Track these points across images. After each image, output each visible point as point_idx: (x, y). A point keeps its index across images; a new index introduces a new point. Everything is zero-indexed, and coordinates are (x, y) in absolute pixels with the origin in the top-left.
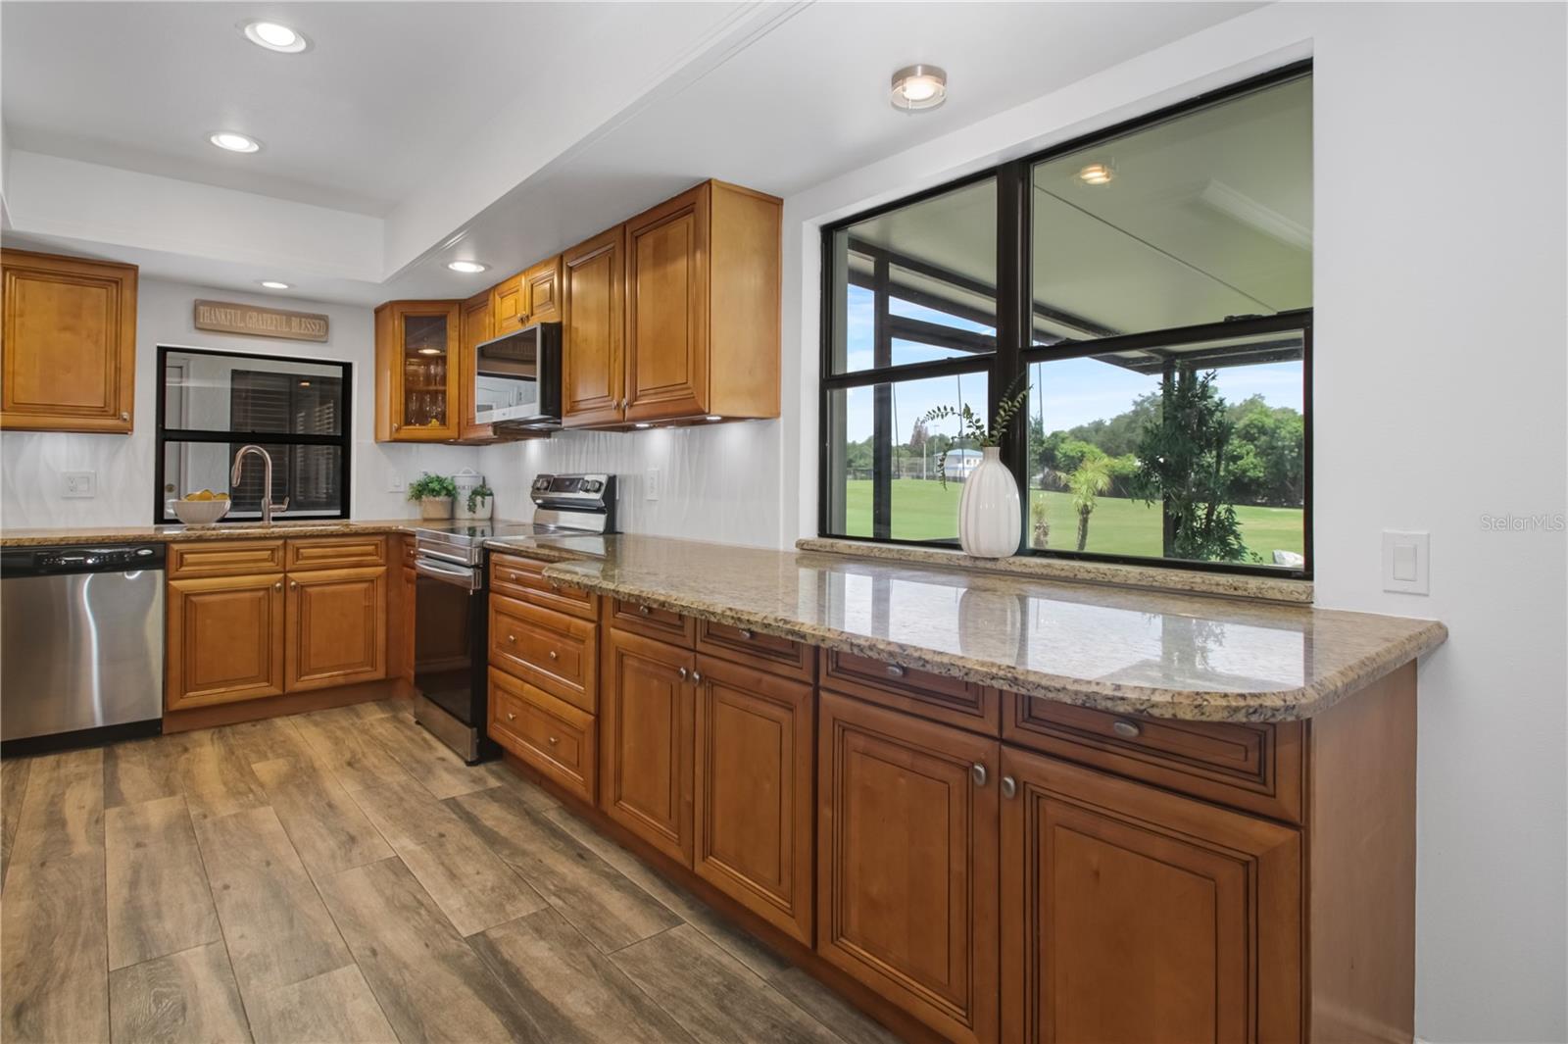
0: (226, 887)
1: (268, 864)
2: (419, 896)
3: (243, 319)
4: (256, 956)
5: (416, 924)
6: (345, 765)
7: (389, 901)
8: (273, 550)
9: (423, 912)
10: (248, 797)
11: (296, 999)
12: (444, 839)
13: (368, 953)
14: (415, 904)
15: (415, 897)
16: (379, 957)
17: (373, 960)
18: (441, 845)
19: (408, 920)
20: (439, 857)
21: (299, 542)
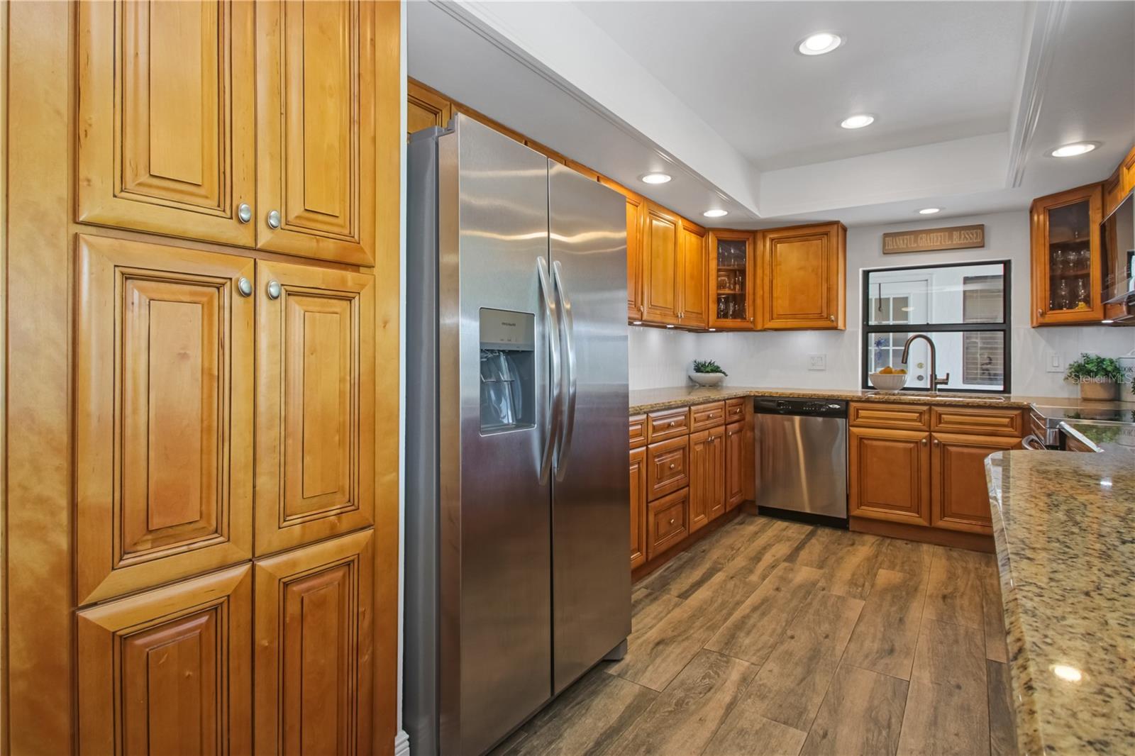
0: (792, 637)
1: (827, 637)
2: (893, 720)
3: (916, 241)
4: (765, 687)
5: (871, 737)
6: (940, 596)
7: (870, 709)
8: (921, 413)
9: (884, 733)
10: (857, 589)
11: (757, 726)
12: (957, 691)
13: (821, 733)
14: (885, 723)
15: (890, 718)
16: (824, 741)
17: (819, 739)
18: (951, 694)
19: (868, 730)
20: (938, 702)
21: (940, 409)
